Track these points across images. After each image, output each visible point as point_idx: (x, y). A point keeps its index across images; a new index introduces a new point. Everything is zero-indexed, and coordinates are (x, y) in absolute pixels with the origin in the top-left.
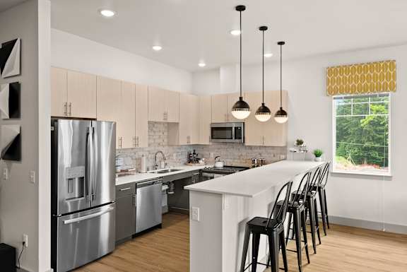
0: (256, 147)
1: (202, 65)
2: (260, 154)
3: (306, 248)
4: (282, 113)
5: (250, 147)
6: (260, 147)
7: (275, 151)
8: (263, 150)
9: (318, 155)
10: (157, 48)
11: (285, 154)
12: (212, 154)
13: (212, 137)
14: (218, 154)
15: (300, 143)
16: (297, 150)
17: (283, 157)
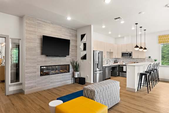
0: (135, 59)
1: (119, 36)
2: (137, 61)
3: (150, 86)
4: (145, 49)
5: (134, 59)
6: (137, 59)
7: (141, 60)
8: (138, 60)
9: (155, 61)
10: (110, 33)
11: (145, 61)
12: (121, 61)
13: (122, 56)
14: (124, 61)
15: (150, 57)
16: (149, 59)
17: (144, 61)
